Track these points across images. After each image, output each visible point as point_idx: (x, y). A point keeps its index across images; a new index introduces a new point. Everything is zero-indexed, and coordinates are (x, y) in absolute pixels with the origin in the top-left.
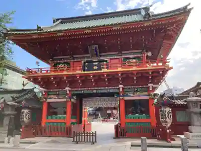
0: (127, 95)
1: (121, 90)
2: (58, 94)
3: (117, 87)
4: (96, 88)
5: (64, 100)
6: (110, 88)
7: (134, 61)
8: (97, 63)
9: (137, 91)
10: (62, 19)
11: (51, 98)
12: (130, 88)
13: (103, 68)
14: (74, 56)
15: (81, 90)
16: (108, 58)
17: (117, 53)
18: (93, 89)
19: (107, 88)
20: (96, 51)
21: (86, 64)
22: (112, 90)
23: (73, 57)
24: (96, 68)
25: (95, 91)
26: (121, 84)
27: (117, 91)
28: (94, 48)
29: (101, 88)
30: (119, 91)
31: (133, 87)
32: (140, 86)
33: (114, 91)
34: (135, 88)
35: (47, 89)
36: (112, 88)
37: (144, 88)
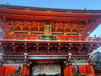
1: (70, 57)
2: (16, 59)
3: (66, 55)
4: (50, 55)
6: (61, 56)
8: (49, 38)
9: (80, 59)
11: (8, 63)
12: (75, 56)
14: (32, 32)
18: (47, 55)
19: (58, 55)
22: (62, 57)
25: (48, 58)
26: (69, 53)
27: (65, 58)
29: (54, 56)
30: (67, 58)
31: (77, 55)
32: (82, 55)
33: (63, 58)
34: (78, 56)
35: (5, 54)
36: (62, 55)
37: (84, 56)
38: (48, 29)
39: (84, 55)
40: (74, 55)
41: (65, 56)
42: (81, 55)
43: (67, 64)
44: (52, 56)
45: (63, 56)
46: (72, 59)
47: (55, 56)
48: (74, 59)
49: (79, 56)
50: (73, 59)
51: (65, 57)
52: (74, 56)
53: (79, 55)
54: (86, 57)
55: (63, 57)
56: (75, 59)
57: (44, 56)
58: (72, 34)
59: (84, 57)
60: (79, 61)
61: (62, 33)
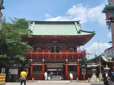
1: (67, 61)
3: (65, 60)
5: (41, 64)
7: (72, 48)
8: (55, 48)
10: (35, 22)
11: (35, 63)
13: (60, 52)
14: (45, 44)
15: (49, 60)
16: (61, 46)
19: (60, 60)
21: (51, 48)
22: (63, 61)
24: (55, 50)
26: (67, 59)
28: (55, 42)
29: (58, 60)
35: (33, 59)
43: (65, 65)
60: (72, 63)
61: (65, 44)
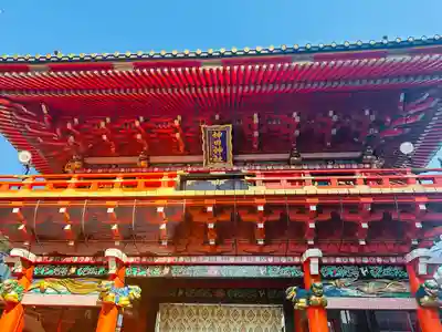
0: (334, 293)
3: (297, 260)
4: (219, 260)
6: (270, 260)
9: (369, 278)
12: (341, 265)
15: (163, 266)
16: (258, 168)
17: (286, 156)
18: (207, 260)
19: (257, 259)
20: (224, 145)
21: (189, 182)
23: (148, 159)
25: (213, 272)
27: (294, 272)
28: (220, 135)
30: (302, 274)
31: (352, 260)
32: (379, 260)
33: (285, 273)
34: (359, 265)
35: (37, 254)
36: (277, 260)
37: (393, 265)
38: (219, 142)
39: (393, 260)
40: (338, 260)
41: (291, 265)
42: (376, 256)
43: (302, 302)
44: (232, 264)
45: (284, 260)
46: (329, 278)
47: (245, 260)
48: (338, 278)
49: (366, 261)
50: (334, 279)
51: (294, 267)
52: (337, 265)
53: (362, 256)
54: (403, 266)
55: (283, 265)
56: (343, 280)
57: (194, 260)
58: (333, 160)
59: (389, 269)
60: (366, 289)
